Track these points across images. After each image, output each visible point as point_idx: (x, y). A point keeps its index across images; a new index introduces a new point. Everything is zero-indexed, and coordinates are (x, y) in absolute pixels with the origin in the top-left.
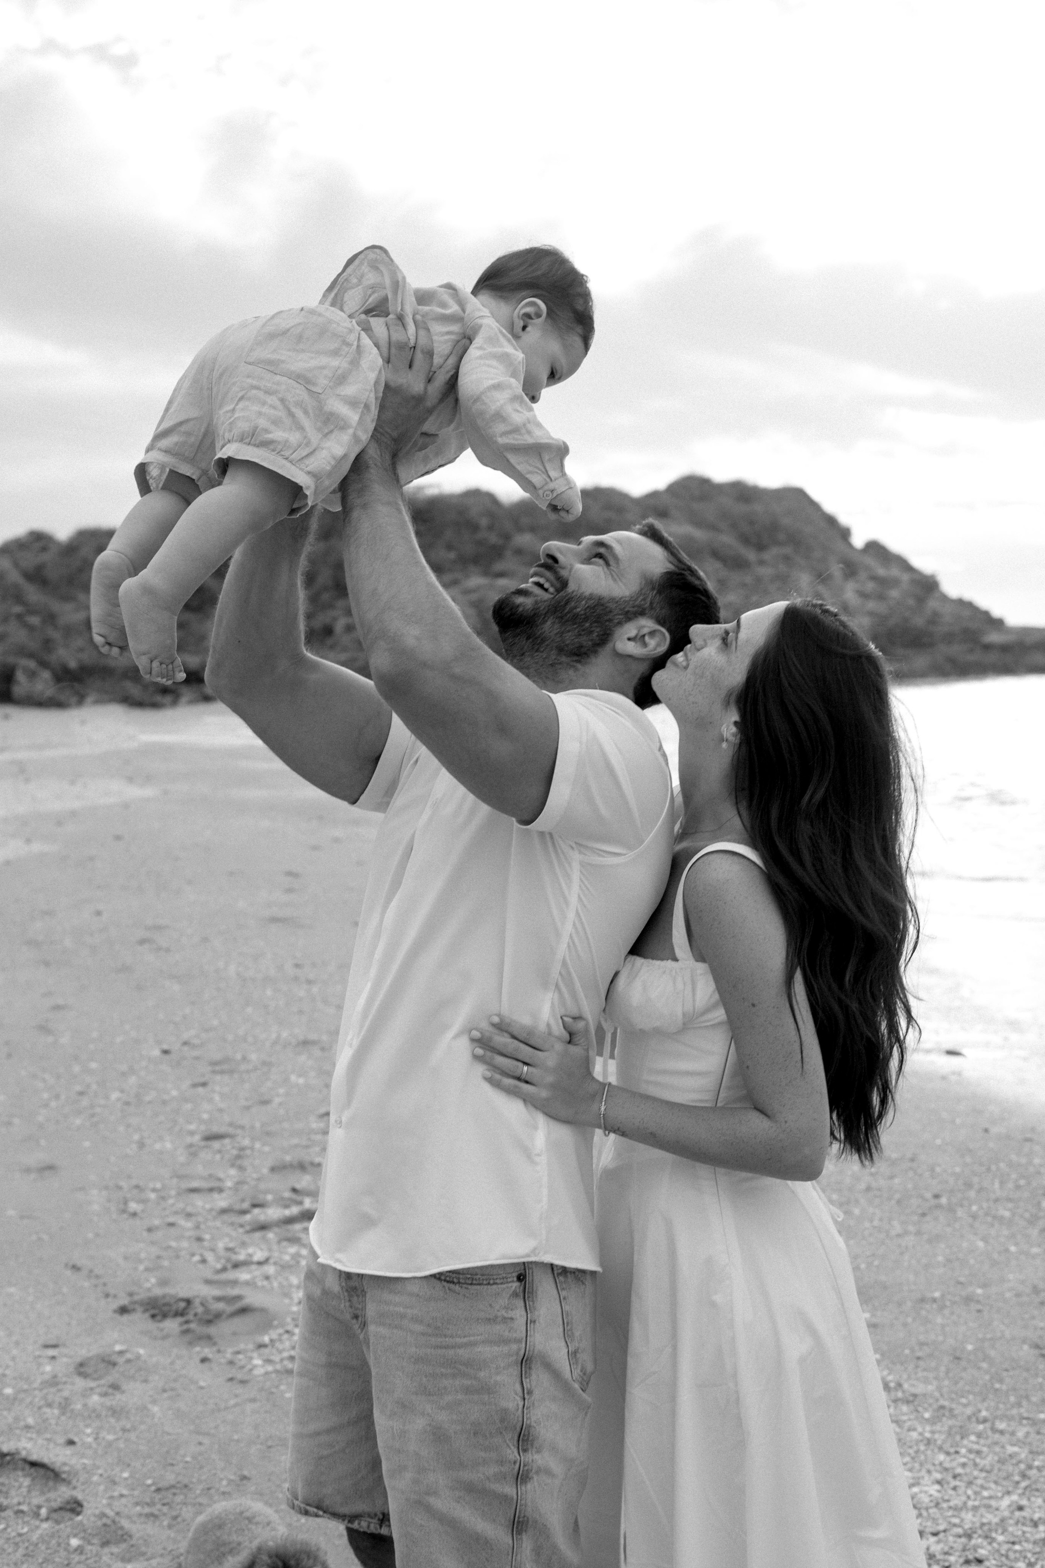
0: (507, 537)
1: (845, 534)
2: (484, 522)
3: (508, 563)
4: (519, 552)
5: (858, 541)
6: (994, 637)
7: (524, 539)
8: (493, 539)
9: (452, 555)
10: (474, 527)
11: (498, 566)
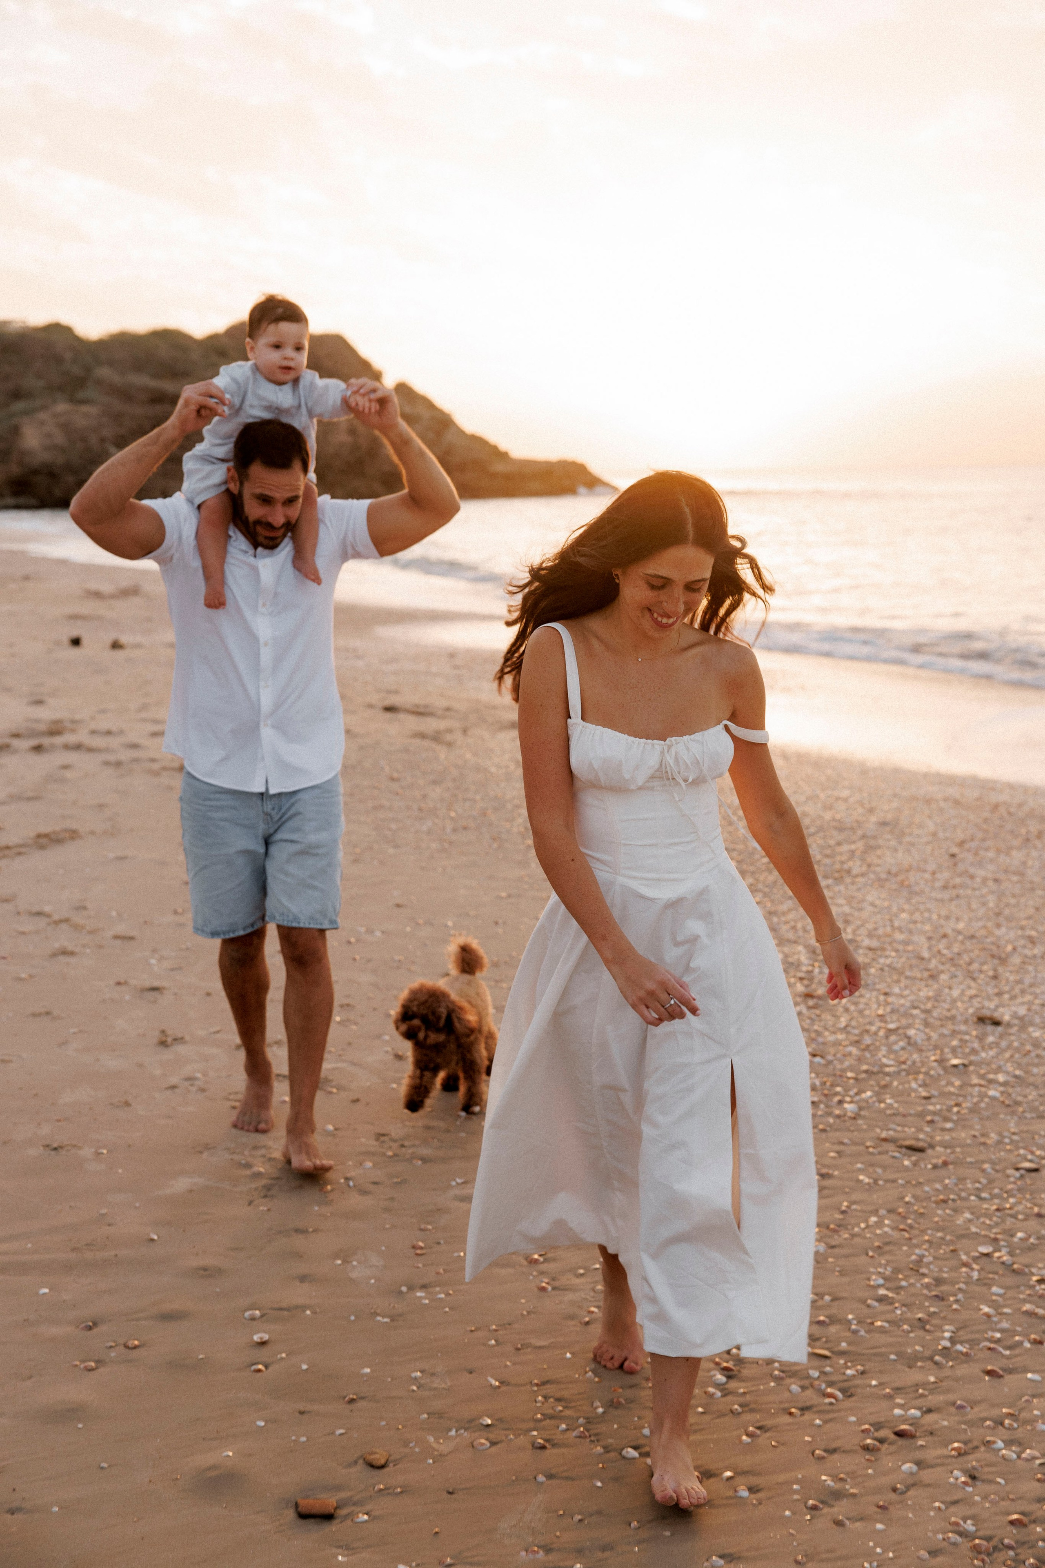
0: (88, 370)
1: (377, 376)
2: (68, 355)
3: (89, 392)
4: (99, 383)
5: (389, 382)
6: (499, 467)
7: (104, 372)
8: (76, 370)
9: (41, 383)
10: (59, 360)
11: (81, 395)
